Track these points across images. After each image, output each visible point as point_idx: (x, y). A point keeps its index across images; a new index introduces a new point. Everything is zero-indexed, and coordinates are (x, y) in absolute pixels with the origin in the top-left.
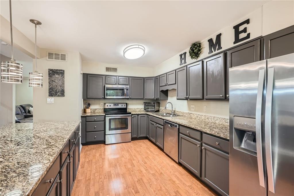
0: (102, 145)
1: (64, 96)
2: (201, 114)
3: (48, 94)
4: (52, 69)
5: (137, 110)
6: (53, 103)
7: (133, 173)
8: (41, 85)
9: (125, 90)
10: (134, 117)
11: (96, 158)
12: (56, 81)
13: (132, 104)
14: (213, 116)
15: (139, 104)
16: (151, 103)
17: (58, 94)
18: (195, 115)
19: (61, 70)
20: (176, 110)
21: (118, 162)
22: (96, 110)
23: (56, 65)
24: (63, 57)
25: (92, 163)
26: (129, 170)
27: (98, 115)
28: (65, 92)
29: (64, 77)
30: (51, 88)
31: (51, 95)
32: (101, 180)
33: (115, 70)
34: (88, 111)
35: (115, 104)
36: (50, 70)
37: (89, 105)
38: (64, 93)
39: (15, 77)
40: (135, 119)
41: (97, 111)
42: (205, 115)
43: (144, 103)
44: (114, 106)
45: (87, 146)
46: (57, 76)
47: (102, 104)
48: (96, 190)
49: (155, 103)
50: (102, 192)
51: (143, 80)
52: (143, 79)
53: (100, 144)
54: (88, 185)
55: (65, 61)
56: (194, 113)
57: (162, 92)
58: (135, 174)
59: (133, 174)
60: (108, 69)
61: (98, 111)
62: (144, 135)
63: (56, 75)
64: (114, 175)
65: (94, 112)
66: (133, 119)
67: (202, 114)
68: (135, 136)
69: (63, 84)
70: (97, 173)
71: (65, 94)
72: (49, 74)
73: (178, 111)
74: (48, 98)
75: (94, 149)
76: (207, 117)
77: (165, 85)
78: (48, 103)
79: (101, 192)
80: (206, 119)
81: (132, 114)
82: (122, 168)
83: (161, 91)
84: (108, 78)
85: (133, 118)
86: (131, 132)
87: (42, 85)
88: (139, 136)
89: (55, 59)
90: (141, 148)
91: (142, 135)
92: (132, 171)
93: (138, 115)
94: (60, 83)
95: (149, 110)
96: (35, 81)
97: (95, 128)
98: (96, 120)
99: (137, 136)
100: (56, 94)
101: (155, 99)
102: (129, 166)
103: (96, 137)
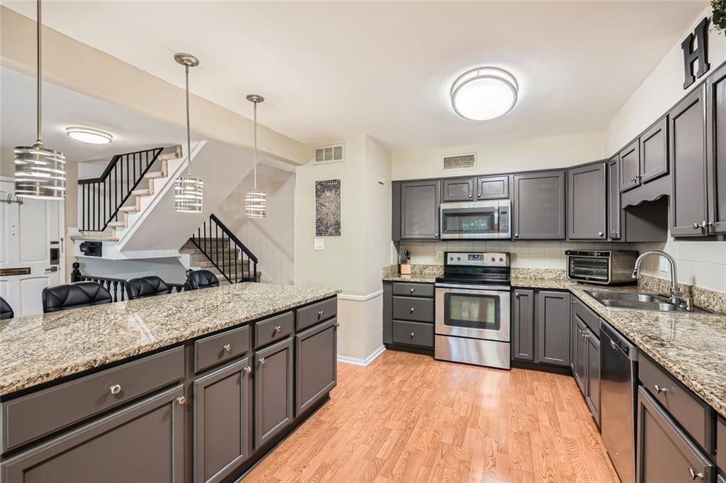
0: (428, 358)
1: (340, 235)
3: (315, 231)
4: (321, 180)
5: (546, 276)
6: (323, 249)
7: (442, 462)
8: (261, 213)
9: (496, 215)
10: (521, 297)
11: (390, 385)
12: (327, 204)
13: (529, 256)
15: (553, 256)
16: (592, 254)
17: (330, 230)
19: (335, 181)
20: (698, 285)
21: (426, 415)
22: (425, 267)
23: (326, 171)
24: (337, 153)
25: (372, 392)
26: (435, 449)
27: (418, 280)
28: (341, 225)
29: (339, 194)
30: (319, 220)
31: (319, 233)
32: (355, 441)
33: (469, 160)
34: (406, 269)
35: (474, 256)
36: (319, 183)
37: (408, 254)
38: (340, 227)
39: (189, 202)
40: (526, 305)
41: (427, 271)
43: (566, 253)
44: (469, 259)
45: (394, 352)
46: (328, 194)
47: (440, 254)
48: (328, 461)
49: (608, 254)
50: (334, 472)
51: (561, 179)
52: (561, 175)
53: (424, 356)
54: (324, 440)
55: (340, 160)
57: (629, 212)
58: (444, 468)
59: (439, 465)
60: (449, 162)
61: (430, 272)
62: (560, 361)
63: (326, 192)
64: (391, 443)
65: (422, 273)
66: (517, 301)
68: (525, 355)
69: (338, 208)
70: (361, 422)
71: (342, 230)
72: (317, 192)
73: (703, 292)
74: (315, 240)
75: (402, 363)
77: (633, 184)
78: (315, 248)
79: (332, 471)
81: (512, 284)
82: (425, 434)
83: (625, 209)
84: (450, 186)
85: (518, 297)
86: (509, 340)
87: (263, 214)
88: (540, 360)
89: (326, 159)
90: (530, 398)
91: (549, 359)
92: (443, 456)
93: (536, 290)
94: (333, 208)
95: (584, 278)
96: (252, 206)
97: (412, 312)
98: (414, 294)
99: (531, 358)
100: (327, 231)
101: (609, 240)
102: (447, 439)
103: (413, 334)
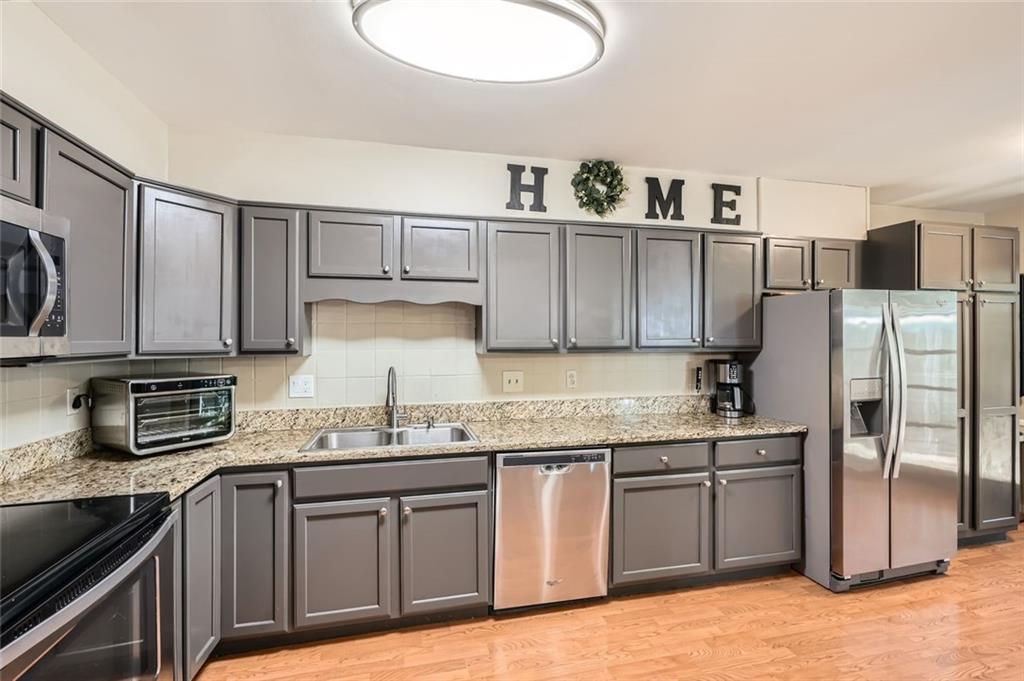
2: (557, 398)
14: (605, 397)
18: (531, 407)
42: (571, 398)
56: (521, 400)
67: (563, 399)
76: (583, 404)
80: (578, 410)
83: (307, 304)
95: (179, 441)
